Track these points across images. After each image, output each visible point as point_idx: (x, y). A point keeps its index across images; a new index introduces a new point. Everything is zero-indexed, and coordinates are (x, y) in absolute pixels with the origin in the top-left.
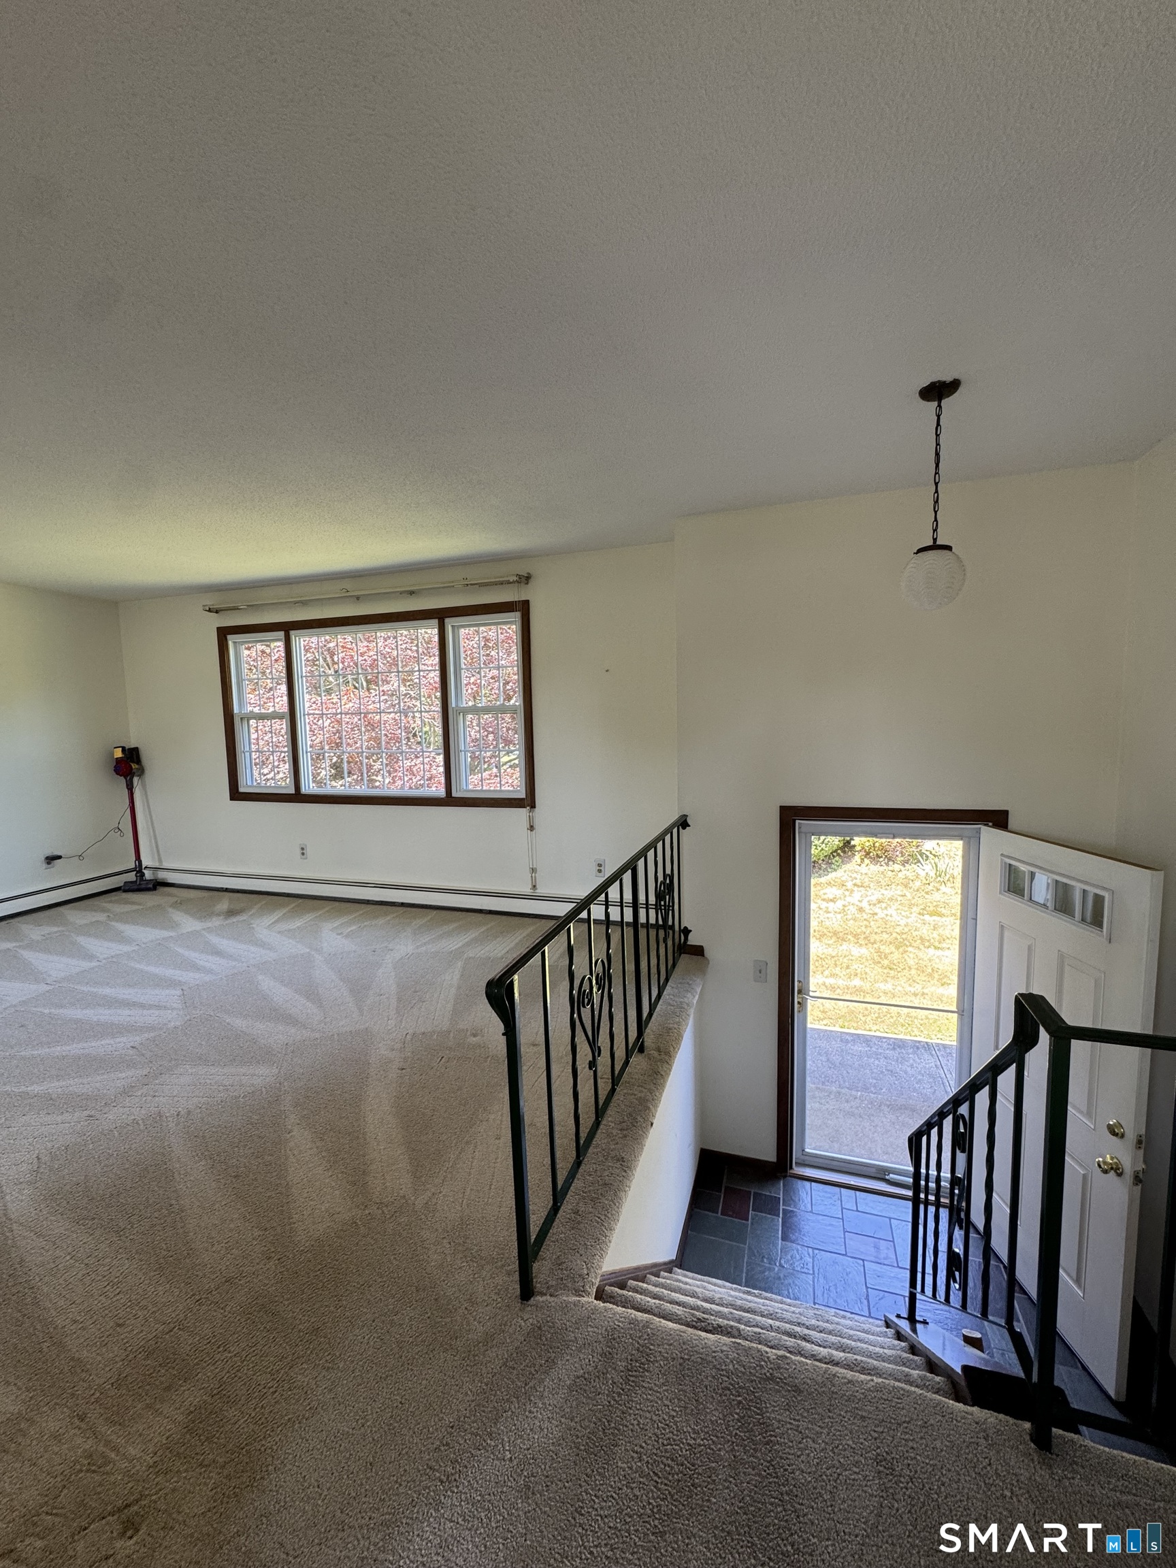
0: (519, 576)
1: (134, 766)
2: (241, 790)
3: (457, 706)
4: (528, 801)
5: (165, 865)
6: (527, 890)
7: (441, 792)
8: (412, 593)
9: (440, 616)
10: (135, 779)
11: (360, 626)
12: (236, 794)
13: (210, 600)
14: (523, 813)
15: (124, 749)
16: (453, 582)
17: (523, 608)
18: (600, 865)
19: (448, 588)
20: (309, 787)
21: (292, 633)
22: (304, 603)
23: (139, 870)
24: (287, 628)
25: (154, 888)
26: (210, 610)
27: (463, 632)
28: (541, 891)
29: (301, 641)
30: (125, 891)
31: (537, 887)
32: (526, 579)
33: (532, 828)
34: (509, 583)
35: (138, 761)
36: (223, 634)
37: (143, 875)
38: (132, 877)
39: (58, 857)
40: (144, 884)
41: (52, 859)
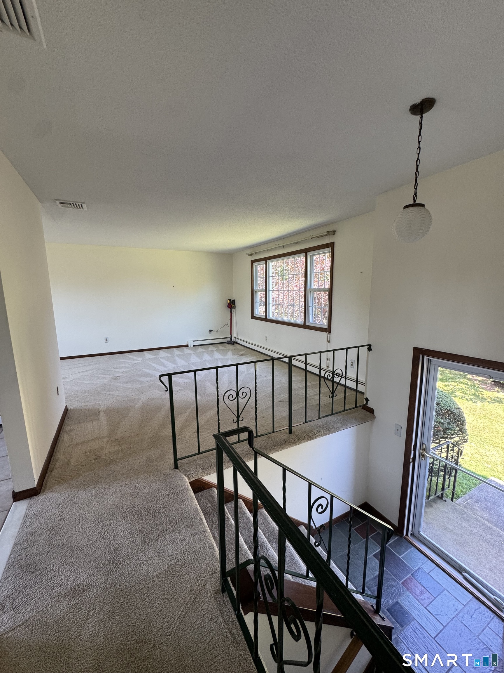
0: (328, 232)
1: (233, 305)
2: (255, 315)
3: (310, 288)
4: (328, 330)
5: (239, 337)
7: (302, 323)
8: (297, 243)
9: (306, 251)
10: (233, 310)
11: (284, 257)
12: (253, 317)
13: (249, 252)
14: (324, 334)
15: (230, 300)
16: (306, 238)
17: (332, 245)
19: (305, 241)
20: (270, 316)
21: (267, 261)
22: (270, 250)
23: (231, 338)
24: (266, 259)
25: (233, 344)
26: (248, 255)
27: (315, 257)
29: (271, 264)
30: (227, 343)
31: (330, 367)
32: (334, 232)
33: (329, 341)
34: (324, 236)
35: (234, 304)
36: (253, 262)
37: (232, 339)
38: (229, 339)
39: (212, 331)
40: (232, 342)
41: (211, 331)
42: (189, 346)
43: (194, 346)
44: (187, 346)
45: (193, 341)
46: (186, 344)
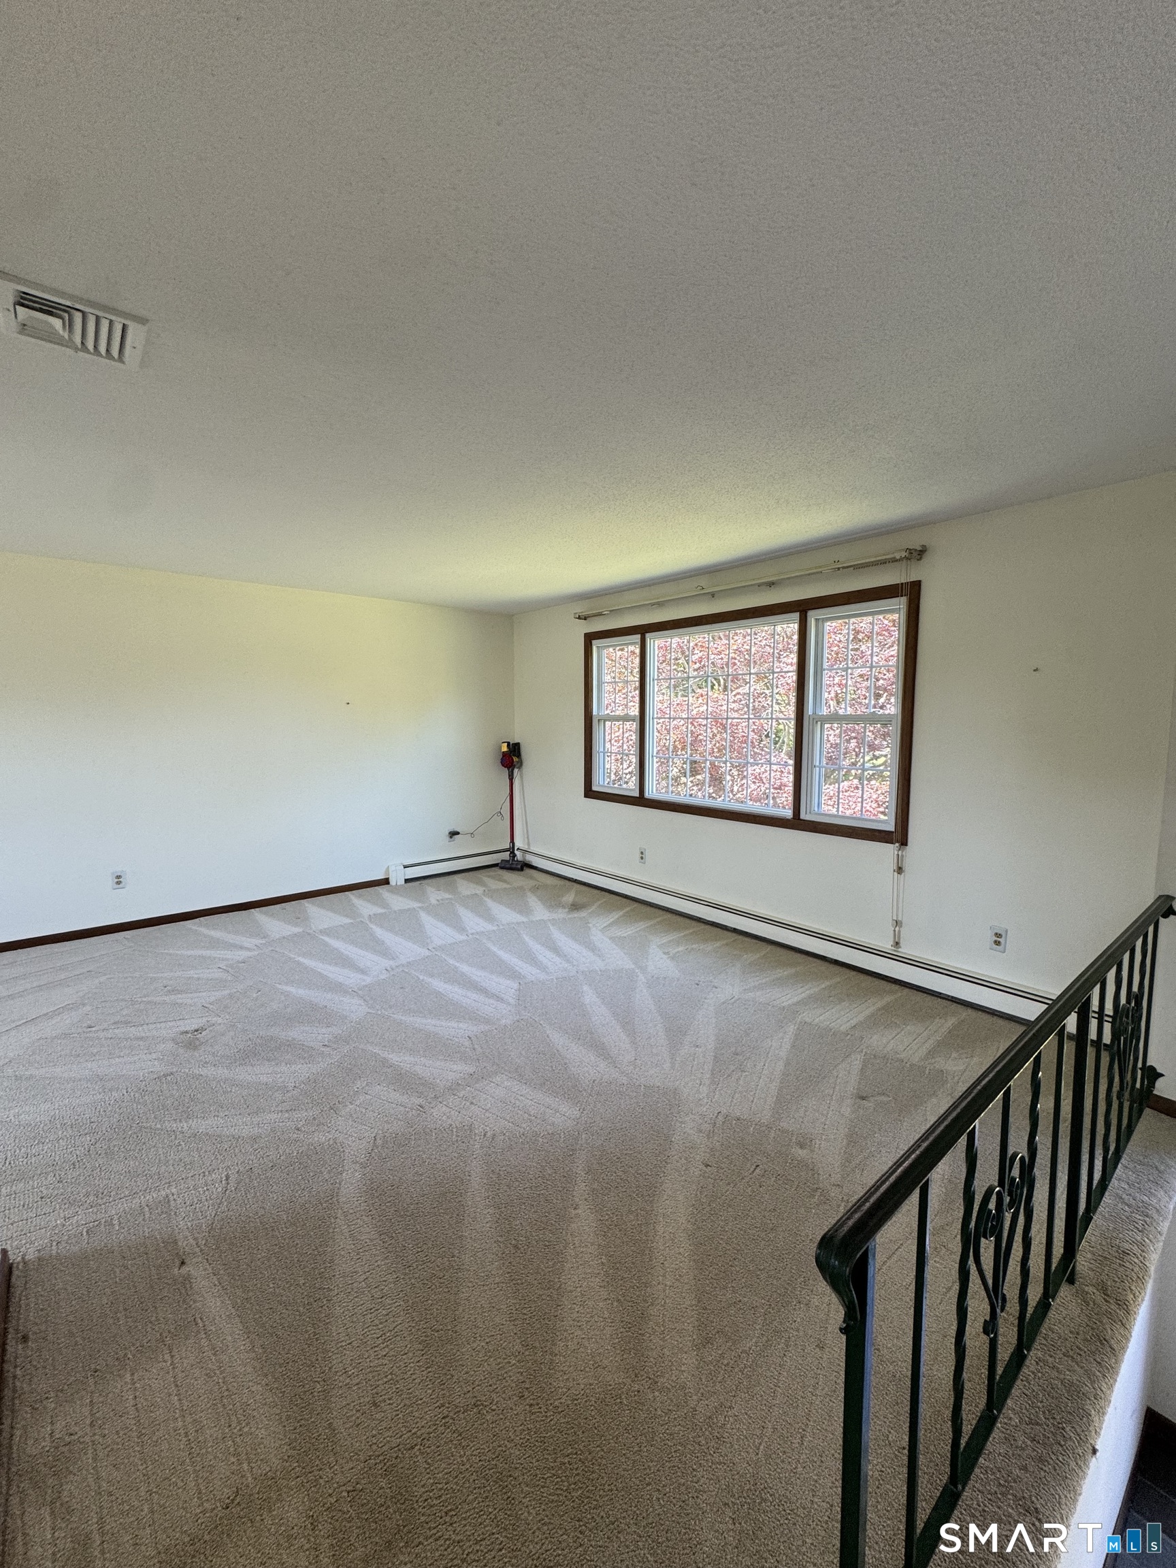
0: (910, 551)
1: (515, 759)
2: (594, 788)
3: (814, 713)
4: (899, 836)
5: (533, 849)
6: (887, 946)
7: (788, 813)
8: (771, 584)
9: (802, 608)
10: (516, 770)
11: (714, 625)
12: (590, 793)
13: (580, 608)
14: (890, 850)
15: (509, 744)
16: (820, 567)
17: (912, 593)
18: (998, 935)
19: (814, 576)
20: (652, 792)
21: (648, 635)
22: (660, 605)
23: (512, 850)
24: (643, 631)
25: (522, 869)
26: (579, 618)
27: (829, 626)
28: (905, 950)
29: (656, 643)
30: (502, 868)
31: (901, 945)
32: (919, 554)
33: (900, 870)
34: (894, 560)
35: (519, 756)
36: (590, 638)
37: (515, 856)
38: (506, 856)
39: (458, 833)
40: (514, 864)
41: (453, 834)
42: (393, 882)
43: (407, 881)
44: (386, 882)
45: (405, 867)
46: (381, 877)
